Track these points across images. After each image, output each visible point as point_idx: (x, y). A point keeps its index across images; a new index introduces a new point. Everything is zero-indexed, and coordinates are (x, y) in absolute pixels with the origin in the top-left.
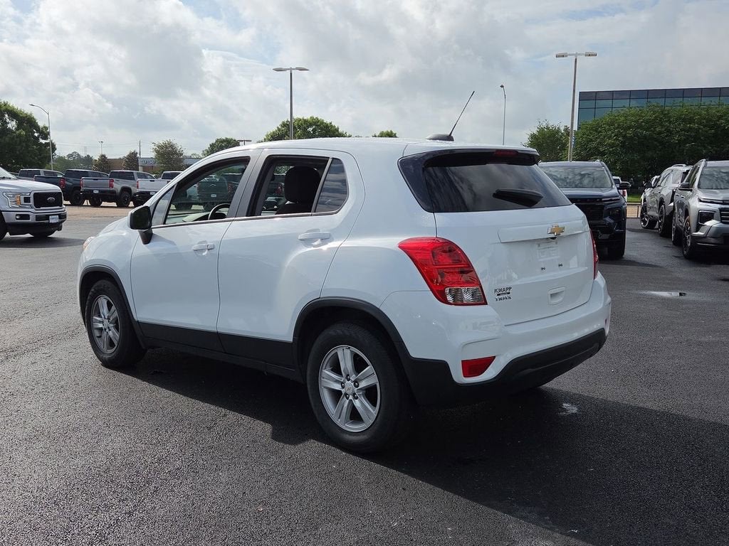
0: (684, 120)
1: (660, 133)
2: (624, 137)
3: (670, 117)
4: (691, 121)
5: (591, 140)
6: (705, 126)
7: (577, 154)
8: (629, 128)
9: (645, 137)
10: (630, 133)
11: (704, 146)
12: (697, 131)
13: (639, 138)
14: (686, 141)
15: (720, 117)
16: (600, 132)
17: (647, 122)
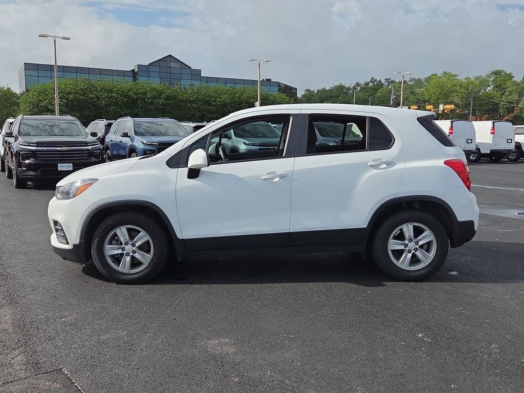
0: (106, 91)
1: (91, 98)
2: (67, 99)
3: (96, 88)
4: (111, 91)
5: (41, 101)
6: (121, 96)
7: (30, 110)
8: (70, 93)
9: (82, 100)
10: (71, 97)
11: (121, 109)
12: (116, 98)
13: (78, 101)
14: (110, 105)
15: (129, 90)
16: (47, 95)
17: (82, 90)
